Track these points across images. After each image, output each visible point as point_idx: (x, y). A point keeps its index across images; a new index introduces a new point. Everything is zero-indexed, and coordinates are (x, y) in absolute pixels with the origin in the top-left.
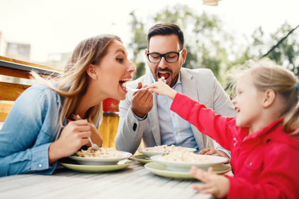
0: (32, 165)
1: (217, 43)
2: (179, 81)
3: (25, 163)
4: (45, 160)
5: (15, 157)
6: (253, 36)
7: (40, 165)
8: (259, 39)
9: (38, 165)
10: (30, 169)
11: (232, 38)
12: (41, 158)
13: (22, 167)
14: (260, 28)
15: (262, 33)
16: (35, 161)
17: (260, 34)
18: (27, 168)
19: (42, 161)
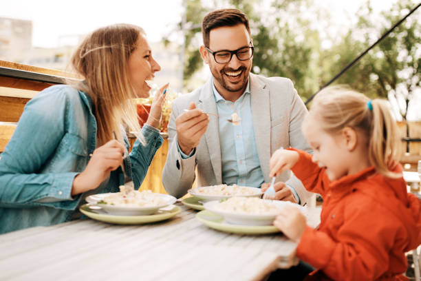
0: (51, 190)
1: (307, 23)
2: (247, 90)
5: (33, 179)
6: (356, 14)
7: (60, 193)
8: (366, 18)
9: (58, 192)
10: (47, 195)
11: (328, 16)
13: (38, 192)
14: (368, 3)
15: (370, 10)
17: (367, 11)
18: (44, 193)
19: (64, 188)
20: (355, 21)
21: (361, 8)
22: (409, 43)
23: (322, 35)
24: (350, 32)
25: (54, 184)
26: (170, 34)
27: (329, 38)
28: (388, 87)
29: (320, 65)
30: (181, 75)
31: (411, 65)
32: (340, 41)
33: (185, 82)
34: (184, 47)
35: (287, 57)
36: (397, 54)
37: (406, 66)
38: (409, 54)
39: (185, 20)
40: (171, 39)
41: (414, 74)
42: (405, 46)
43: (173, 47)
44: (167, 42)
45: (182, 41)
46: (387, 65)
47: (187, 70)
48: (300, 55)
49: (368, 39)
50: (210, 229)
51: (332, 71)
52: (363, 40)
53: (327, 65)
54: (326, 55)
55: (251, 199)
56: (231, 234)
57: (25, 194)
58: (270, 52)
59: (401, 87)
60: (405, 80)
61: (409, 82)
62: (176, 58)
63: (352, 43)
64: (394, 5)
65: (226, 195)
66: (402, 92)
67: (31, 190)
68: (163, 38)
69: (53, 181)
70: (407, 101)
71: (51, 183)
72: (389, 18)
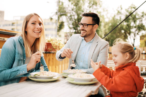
0: (20, 72)
3: (17, 71)
4: (25, 69)
6: (117, 10)
8: (120, 11)
10: (19, 73)
11: (107, 11)
12: (24, 69)
13: (16, 73)
14: (121, 6)
15: (122, 9)
16: (21, 70)
17: (120, 9)
18: (18, 73)
20: (117, 12)
21: (118, 8)
22: (135, 20)
23: (105, 17)
24: (115, 16)
25: (21, 69)
26: (53, 16)
27: (107, 18)
28: (128, 35)
29: (105, 27)
30: (56, 30)
31: (135, 27)
32: (111, 19)
33: (58, 33)
34: (57, 20)
36: (130, 24)
37: (134, 28)
38: (134, 23)
39: (58, 12)
40: (53, 18)
41: (136, 30)
42: (133, 21)
43: (54, 21)
44: (51, 19)
45: (57, 18)
46: (127, 27)
47: (59, 29)
49: (120, 18)
50: (70, 83)
51: (109, 29)
52: (119, 19)
53: (107, 27)
54: (106, 24)
55: (83, 74)
56: (77, 85)
57: (12, 75)
59: (132, 35)
60: (133, 32)
61: (135, 33)
62: (55, 24)
63: (115, 20)
64: (129, 7)
65: (74, 72)
66: (132, 36)
67: (14, 73)
68: (50, 17)
69: (20, 68)
70: (134, 39)
71: (19, 69)
72: (127, 11)
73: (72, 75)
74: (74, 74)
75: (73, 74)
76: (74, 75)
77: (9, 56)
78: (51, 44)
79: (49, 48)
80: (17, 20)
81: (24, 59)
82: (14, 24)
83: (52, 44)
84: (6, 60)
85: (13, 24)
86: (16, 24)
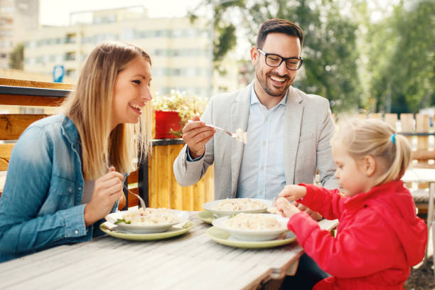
0: (66, 231)
19: (78, 227)
26: (197, 9)
27: (379, 9)
30: (211, 56)
32: (390, 10)
33: (217, 63)
35: (331, 33)
40: (197, 13)
43: (201, 23)
44: (193, 18)
47: (217, 50)
48: (345, 31)
50: (218, 244)
54: (375, 30)
56: (236, 248)
58: (312, 27)
62: (205, 35)
67: (46, 235)
68: (189, 13)
73: (227, 217)
74: (232, 215)
75: (231, 217)
76: (231, 219)
77: (32, 183)
78: (177, 114)
79: (171, 130)
80: (82, 25)
81: (80, 189)
82: (73, 39)
83: (180, 115)
84: (23, 196)
85: (69, 38)
86: (78, 39)
